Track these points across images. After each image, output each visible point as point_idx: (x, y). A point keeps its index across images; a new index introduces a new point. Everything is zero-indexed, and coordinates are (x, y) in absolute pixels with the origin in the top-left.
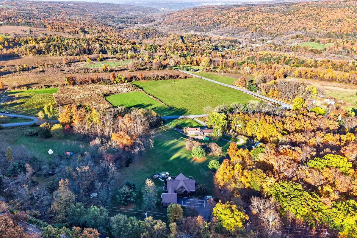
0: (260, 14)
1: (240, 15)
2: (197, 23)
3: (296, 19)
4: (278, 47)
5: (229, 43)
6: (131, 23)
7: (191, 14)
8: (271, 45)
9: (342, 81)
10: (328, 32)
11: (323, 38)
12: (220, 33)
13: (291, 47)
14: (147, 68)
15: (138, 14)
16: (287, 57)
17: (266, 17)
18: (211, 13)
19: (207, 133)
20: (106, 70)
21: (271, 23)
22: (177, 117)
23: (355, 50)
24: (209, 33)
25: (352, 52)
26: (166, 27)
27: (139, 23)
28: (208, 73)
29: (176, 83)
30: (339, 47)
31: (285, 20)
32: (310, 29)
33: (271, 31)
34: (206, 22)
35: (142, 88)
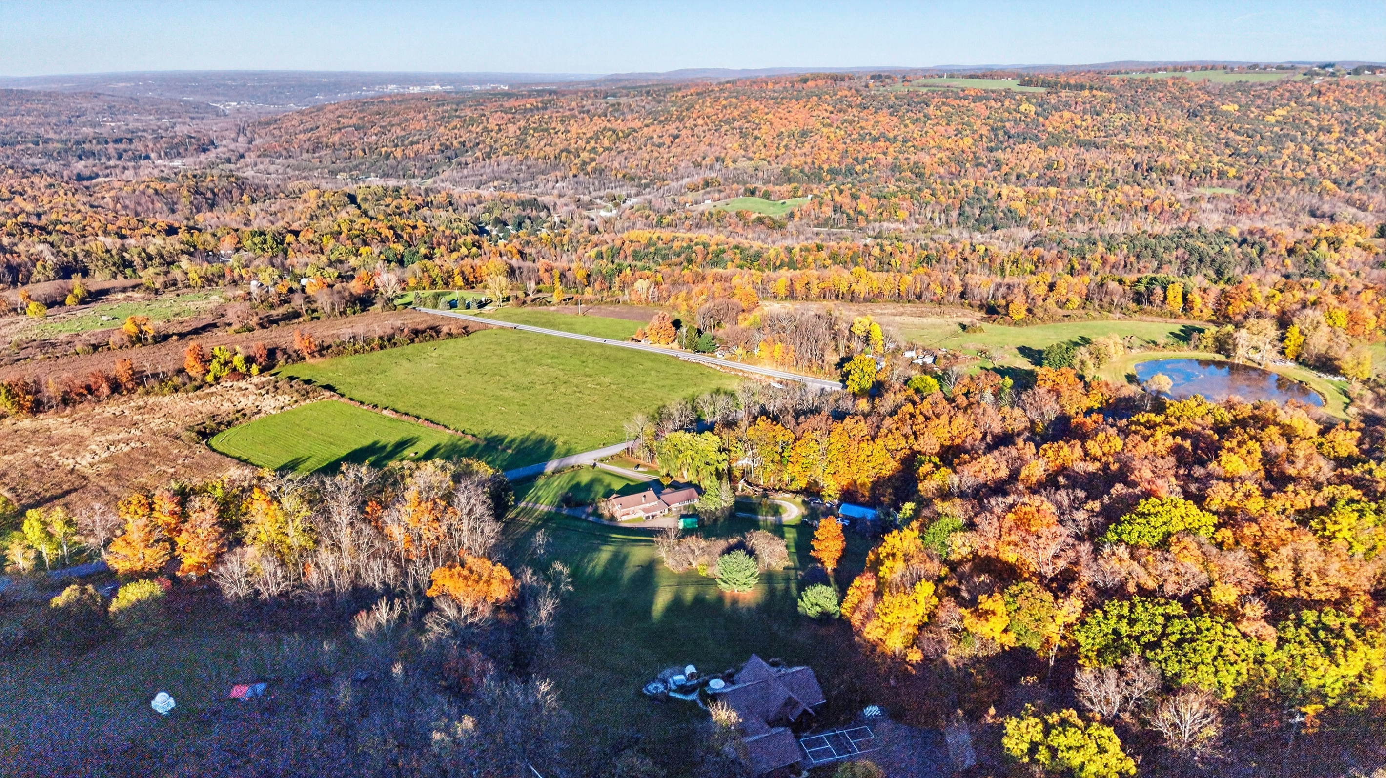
0: (583, 119)
1: (522, 123)
2: (383, 150)
3: (689, 132)
4: (668, 219)
5: (518, 211)
6: (120, 157)
7: (354, 121)
8: (647, 212)
9: (899, 298)
10: (782, 167)
11: (774, 184)
12: (471, 179)
13: (702, 214)
14: (296, 315)
15: (139, 125)
16: (709, 246)
17: (604, 129)
18: (425, 117)
19: (677, 505)
20: (139, 339)
21: (625, 147)
22: (534, 467)
23: (864, 210)
24: (435, 182)
25: (860, 217)
26: (272, 168)
27: (153, 155)
28: (527, 309)
29: (447, 354)
30: (824, 208)
31: (661, 137)
32: (734, 162)
33: (628, 170)
34: (415, 147)
35: (329, 388)
